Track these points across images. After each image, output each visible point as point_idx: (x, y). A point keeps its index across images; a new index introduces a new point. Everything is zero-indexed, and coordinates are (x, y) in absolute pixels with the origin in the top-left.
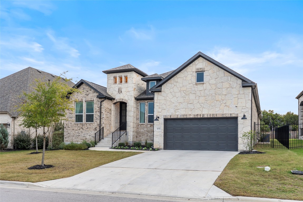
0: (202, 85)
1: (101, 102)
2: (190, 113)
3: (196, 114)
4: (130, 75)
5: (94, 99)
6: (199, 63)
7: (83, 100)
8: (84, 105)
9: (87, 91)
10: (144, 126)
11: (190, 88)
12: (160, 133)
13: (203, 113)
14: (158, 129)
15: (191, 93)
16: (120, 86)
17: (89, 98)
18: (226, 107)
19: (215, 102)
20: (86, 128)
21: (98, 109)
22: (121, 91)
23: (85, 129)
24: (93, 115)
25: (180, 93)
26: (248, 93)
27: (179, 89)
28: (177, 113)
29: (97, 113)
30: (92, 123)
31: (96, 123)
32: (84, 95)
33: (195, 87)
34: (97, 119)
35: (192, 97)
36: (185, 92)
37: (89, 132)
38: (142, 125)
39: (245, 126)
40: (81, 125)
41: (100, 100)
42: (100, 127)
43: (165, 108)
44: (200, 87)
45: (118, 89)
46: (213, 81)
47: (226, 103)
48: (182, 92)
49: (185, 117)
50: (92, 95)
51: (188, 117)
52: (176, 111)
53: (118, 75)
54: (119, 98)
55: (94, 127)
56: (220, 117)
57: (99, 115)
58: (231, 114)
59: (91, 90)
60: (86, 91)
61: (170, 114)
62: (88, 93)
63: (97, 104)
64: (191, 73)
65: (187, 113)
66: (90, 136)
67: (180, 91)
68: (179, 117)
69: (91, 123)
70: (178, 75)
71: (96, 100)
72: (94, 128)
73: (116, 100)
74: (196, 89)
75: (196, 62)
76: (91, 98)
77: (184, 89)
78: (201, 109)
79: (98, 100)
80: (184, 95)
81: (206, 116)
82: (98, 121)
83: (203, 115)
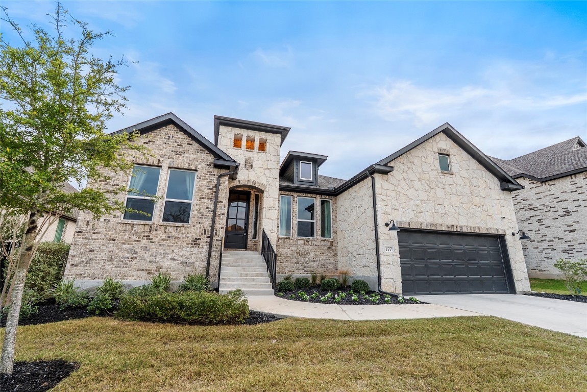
0: (451, 176)
1: (220, 176)
2: (440, 221)
3: (450, 224)
4: (273, 138)
5: (199, 166)
6: (441, 140)
7: (163, 165)
8: (164, 177)
9: (178, 145)
10: (291, 241)
11: (434, 176)
12: (394, 257)
13: (461, 224)
14: (388, 249)
15: (437, 185)
16: (249, 154)
17: (183, 161)
18: (488, 217)
19: (474, 207)
20: (164, 237)
21: (208, 191)
22: (252, 165)
23: (157, 239)
24: (189, 204)
25: (419, 183)
26: (509, 200)
27: (418, 175)
28: (420, 220)
29: (206, 200)
30: (186, 225)
31: (197, 226)
32: (168, 150)
33: (441, 177)
34: (202, 215)
35: (440, 193)
36: (428, 182)
37: (173, 248)
38: (286, 240)
39: (517, 250)
40: (147, 228)
41: (216, 172)
42: (211, 237)
43: (398, 208)
44: (447, 179)
45: (244, 160)
46: (464, 173)
47: (487, 211)
48: (423, 182)
49: (434, 228)
50: (192, 156)
51: (439, 228)
52: (419, 214)
53: (245, 134)
54: (246, 178)
55: (191, 237)
56: (484, 232)
57: (212, 206)
58: (497, 229)
59: (190, 144)
60: (176, 144)
61: (408, 220)
62: (181, 150)
63: (205, 179)
64: (433, 153)
65: (436, 222)
66: (175, 260)
67: (420, 180)
68: (424, 227)
69: (183, 226)
70: (412, 151)
71: (202, 168)
72: (190, 239)
73: (239, 181)
74: (444, 181)
75: (437, 138)
76: (191, 162)
77: (426, 177)
78: (456, 216)
79: (211, 170)
80: (427, 187)
81: (464, 230)
82: (207, 223)
83: (461, 227)
